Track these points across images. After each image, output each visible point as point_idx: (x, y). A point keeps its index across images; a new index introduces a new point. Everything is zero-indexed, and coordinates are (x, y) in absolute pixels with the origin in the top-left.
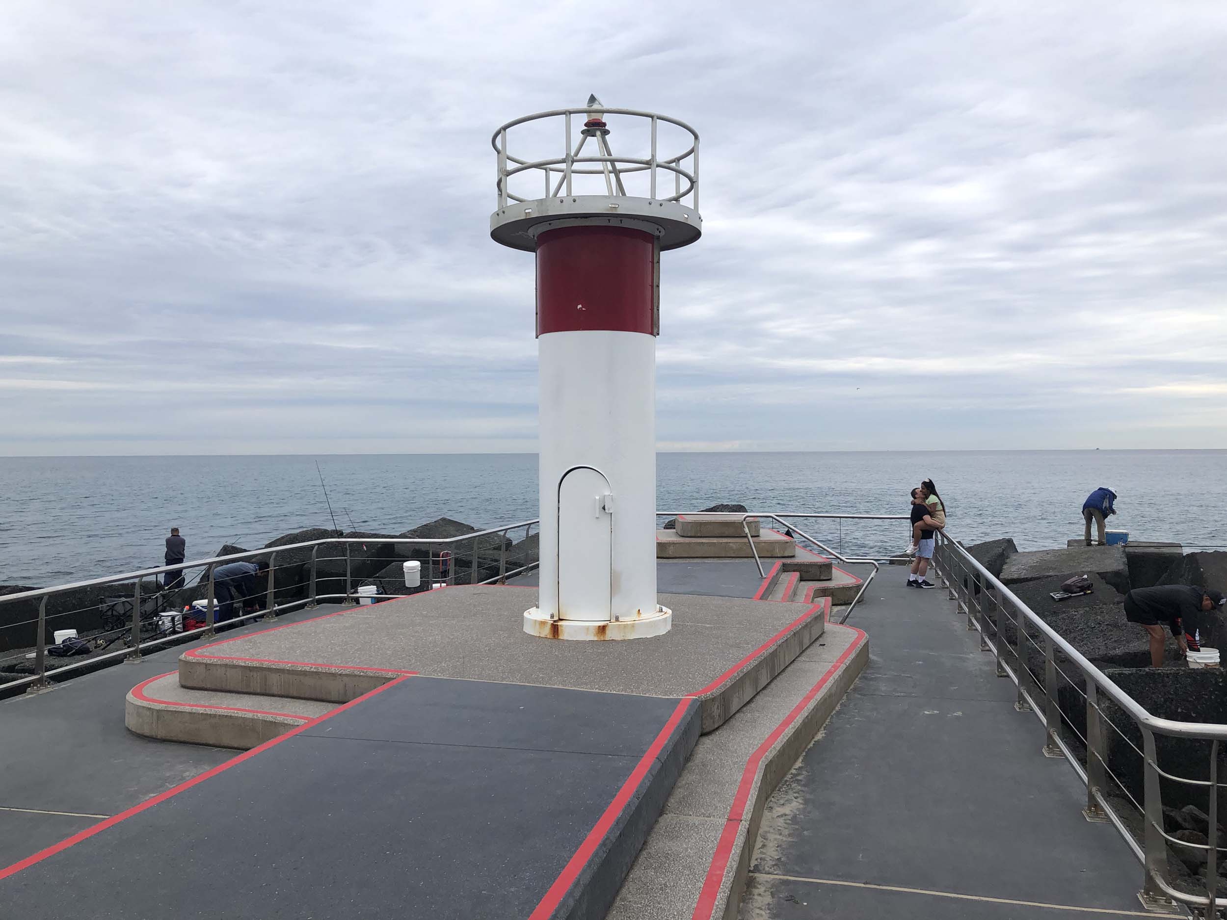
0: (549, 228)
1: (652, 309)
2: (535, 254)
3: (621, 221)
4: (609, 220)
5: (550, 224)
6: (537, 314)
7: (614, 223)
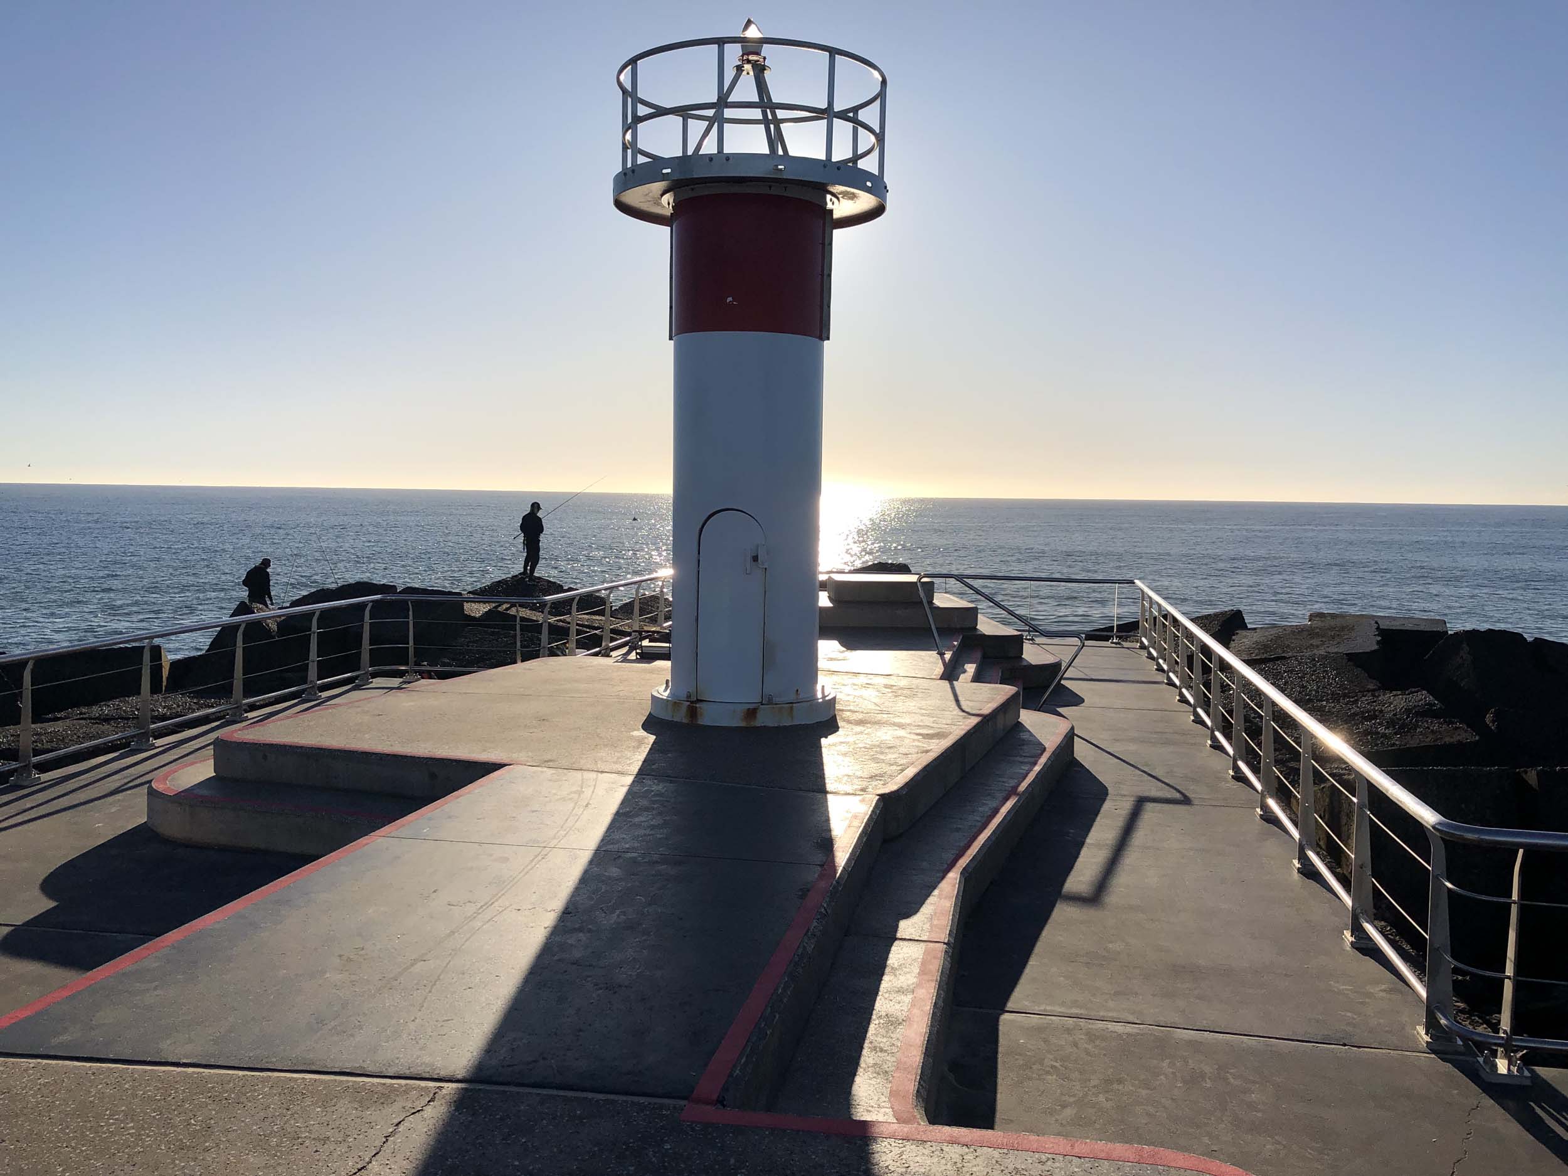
0: (692, 194)
1: (822, 308)
2: (669, 228)
3: (786, 188)
4: (770, 187)
5: (693, 189)
6: (671, 307)
7: (776, 191)
